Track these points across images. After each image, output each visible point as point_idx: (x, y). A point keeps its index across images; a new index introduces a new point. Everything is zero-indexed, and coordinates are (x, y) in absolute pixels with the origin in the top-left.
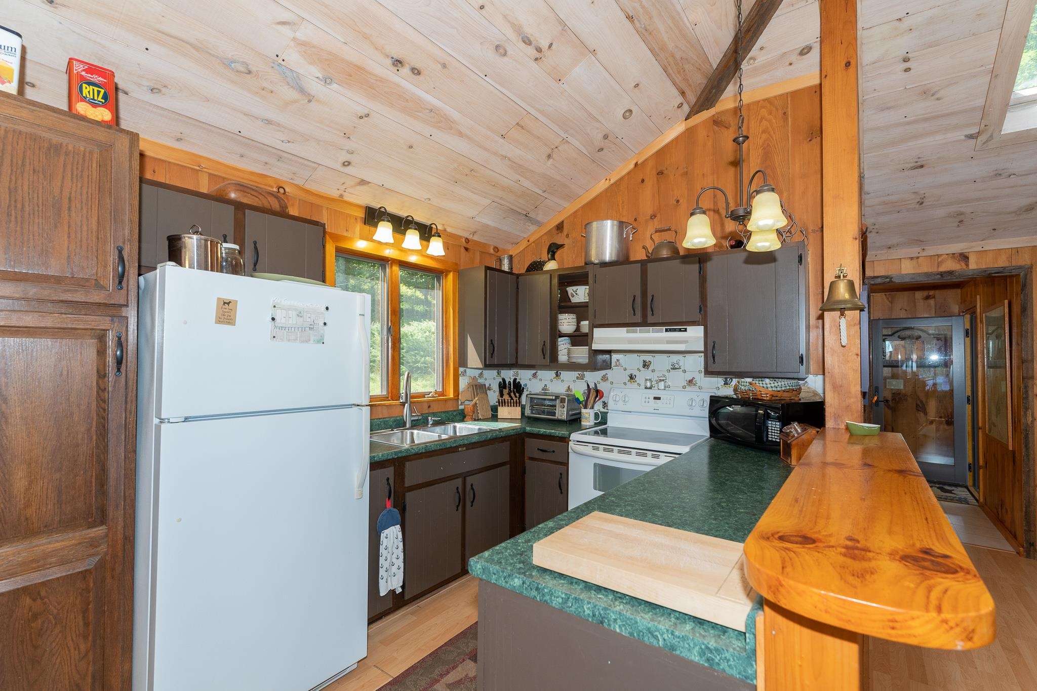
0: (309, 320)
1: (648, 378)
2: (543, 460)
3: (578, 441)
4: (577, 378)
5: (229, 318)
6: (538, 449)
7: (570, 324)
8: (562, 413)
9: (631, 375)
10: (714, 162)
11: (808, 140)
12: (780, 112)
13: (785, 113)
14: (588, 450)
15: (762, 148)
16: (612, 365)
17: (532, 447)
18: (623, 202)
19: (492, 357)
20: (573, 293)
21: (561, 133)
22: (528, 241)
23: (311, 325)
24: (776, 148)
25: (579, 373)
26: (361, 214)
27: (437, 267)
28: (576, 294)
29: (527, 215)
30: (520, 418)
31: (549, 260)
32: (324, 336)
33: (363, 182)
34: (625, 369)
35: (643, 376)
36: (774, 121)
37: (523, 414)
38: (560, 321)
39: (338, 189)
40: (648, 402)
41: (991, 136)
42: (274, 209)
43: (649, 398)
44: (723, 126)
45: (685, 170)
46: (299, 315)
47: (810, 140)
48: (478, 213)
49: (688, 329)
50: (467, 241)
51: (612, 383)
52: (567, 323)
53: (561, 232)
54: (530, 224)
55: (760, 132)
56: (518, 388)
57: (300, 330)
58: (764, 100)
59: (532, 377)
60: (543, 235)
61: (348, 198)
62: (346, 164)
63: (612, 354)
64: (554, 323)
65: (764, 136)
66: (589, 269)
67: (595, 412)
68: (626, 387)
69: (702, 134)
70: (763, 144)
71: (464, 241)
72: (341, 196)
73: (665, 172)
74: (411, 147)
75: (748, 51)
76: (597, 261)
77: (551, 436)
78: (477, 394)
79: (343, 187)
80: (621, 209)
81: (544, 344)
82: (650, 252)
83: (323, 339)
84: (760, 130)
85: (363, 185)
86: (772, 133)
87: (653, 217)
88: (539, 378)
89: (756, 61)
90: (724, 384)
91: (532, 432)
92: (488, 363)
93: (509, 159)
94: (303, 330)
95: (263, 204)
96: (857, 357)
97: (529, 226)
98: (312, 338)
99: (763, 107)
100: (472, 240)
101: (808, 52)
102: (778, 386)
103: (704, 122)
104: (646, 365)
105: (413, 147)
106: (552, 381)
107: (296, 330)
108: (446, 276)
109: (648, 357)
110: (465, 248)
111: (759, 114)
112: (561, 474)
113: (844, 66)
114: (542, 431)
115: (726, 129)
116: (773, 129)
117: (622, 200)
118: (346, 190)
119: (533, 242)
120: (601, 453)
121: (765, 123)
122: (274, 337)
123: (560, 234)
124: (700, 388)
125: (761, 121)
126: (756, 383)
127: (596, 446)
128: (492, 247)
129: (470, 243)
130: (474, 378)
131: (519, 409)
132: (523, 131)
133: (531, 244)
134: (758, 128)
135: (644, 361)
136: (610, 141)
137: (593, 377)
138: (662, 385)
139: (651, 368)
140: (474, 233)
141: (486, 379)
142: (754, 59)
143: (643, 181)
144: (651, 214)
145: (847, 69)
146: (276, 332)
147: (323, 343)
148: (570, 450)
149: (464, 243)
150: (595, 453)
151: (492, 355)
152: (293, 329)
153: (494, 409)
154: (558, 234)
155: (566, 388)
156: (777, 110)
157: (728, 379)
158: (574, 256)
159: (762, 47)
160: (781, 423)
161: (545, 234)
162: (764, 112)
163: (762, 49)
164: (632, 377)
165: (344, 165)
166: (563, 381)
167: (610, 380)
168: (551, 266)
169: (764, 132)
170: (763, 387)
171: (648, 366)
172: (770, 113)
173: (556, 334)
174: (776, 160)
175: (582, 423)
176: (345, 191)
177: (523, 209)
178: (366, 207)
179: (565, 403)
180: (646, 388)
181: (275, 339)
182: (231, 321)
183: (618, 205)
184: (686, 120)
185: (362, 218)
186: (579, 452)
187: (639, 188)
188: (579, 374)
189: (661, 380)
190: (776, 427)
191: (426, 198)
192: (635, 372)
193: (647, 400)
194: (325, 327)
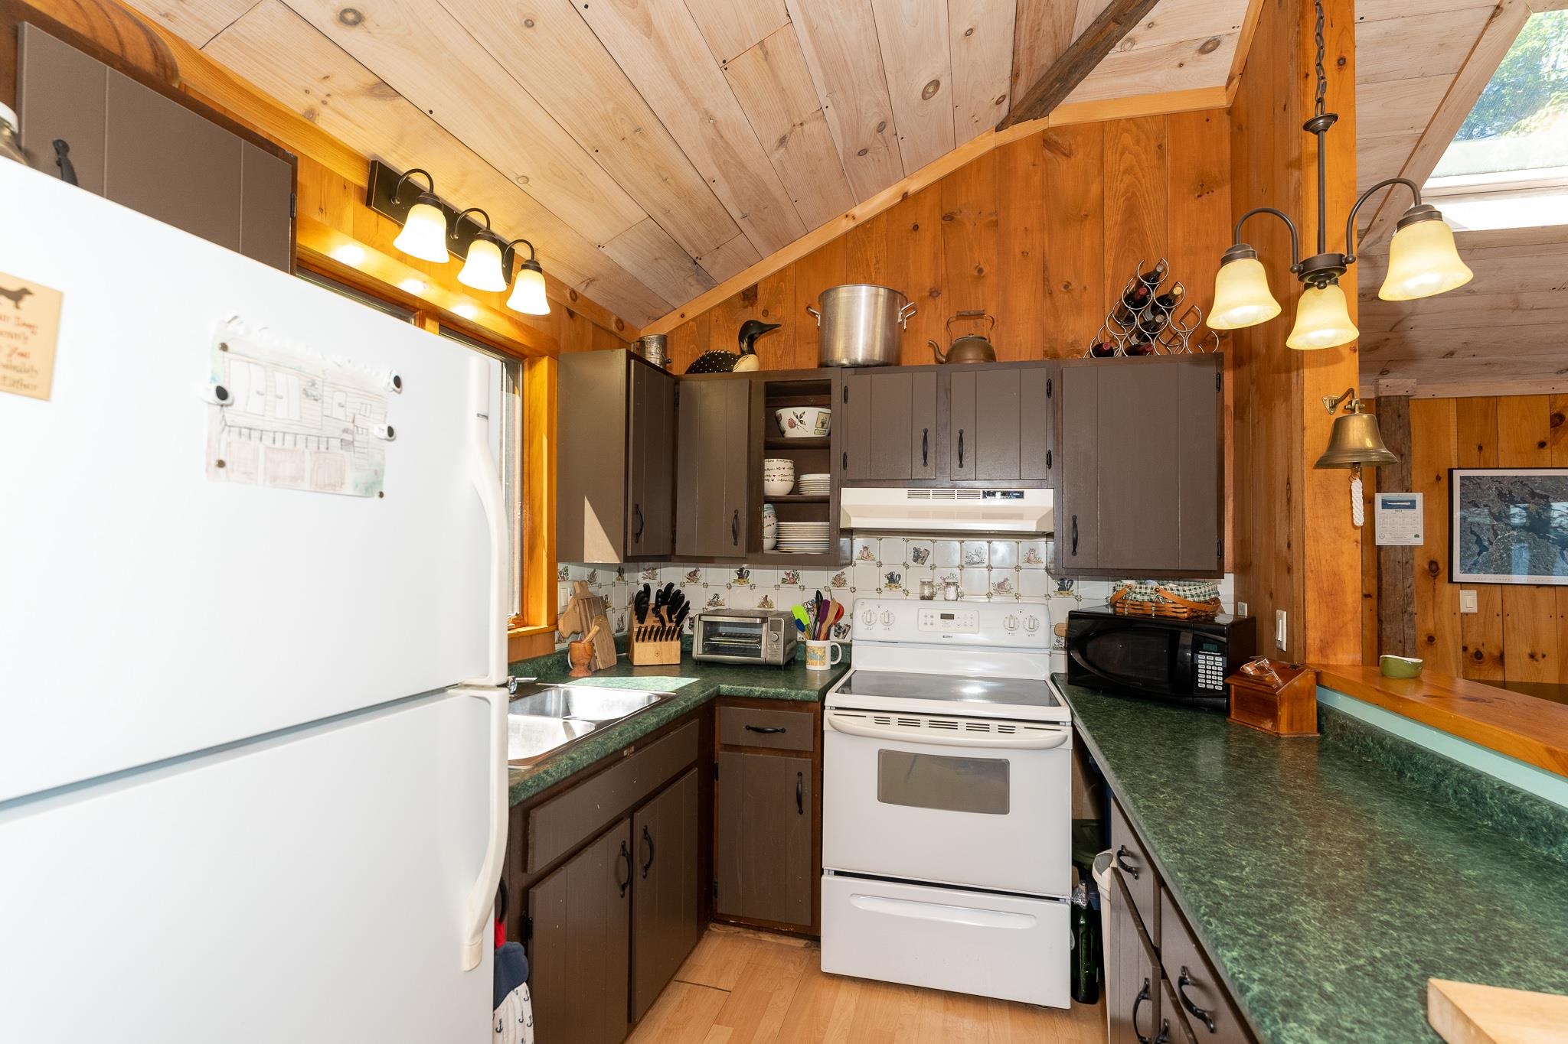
0: (339, 413)
1: (927, 580)
2: (756, 749)
3: (837, 708)
4: (784, 581)
5: (17, 361)
6: (748, 728)
7: (783, 478)
8: (771, 649)
9: (892, 574)
10: (1045, 212)
11: (1196, 195)
12: (1153, 145)
13: (1160, 147)
14: (867, 724)
15: (1124, 198)
16: (854, 558)
17: (731, 725)
18: (877, 262)
19: (637, 542)
20: (795, 419)
21: (822, 93)
22: (683, 316)
23: (345, 431)
24: (1145, 201)
25: (788, 571)
26: (358, 178)
27: (519, 340)
28: (801, 422)
29: (698, 261)
30: (679, 662)
31: (743, 353)
32: (383, 470)
33: (382, 89)
34: (880, 565)
35: (913, 578)
36: (1144, 156)
37: (686, 653)
38: (766, 473)
39: (307, 92)
40: (932, 624)
41: (1381, 237)
42: (131, 60)
43: (932, 617)
44: (1059, 151)
45: (994, 218)
46: (310, 393)
47: (1199, 196)
48: (613, 236)
49: (1025, 493)
50: (573, 293)
51: (853, 590)
52: (778, 476)
53: (752, 306)
54: (693, 282)
55: (1121, 170)
56: (673, 602)
57: (313, 445)
58: (1128, 120)
59: (685, 580)
60: (715, 307)
61: (329, 123)
62: (350, 17)
63: (854, 537)
64: (756, 477)
65: (1127, 179)
66: (830, 374)
67: (833, 644)
68: (882, 596)
69: (1024, 160)
70: (1126, 192)
71: (568, 295)
72: (311, 113)
73: (958, 217)
74: (530, 24)
75: (1132, 23)
76: (845, 362)
77: (778, 700)
78: (592, 619)
79: (320, 90)
80: (873, 274)
81: (736, 517)
82: (944, 353)
83: (380, 482)
84: (1121, 167)
85: (378, 96)
86: (1140, 175)
87: (934, 293)
88: (702, 580)
89: (1135, 47)
90: (1059, 590)
91: (735, 694)
92: (629, 554)
93: (715, 125)
94: (323, 447)
95: (92, 28)
96: (1357, 546)
97: (692, 286)
98: (351, 477)
99: (1125, 130)
100: (583, 296)
101: (1212, 50)
102: (1201, 593)
103: (1028, 140)
104: (919, 557)
105: (537, 24)
106: (729, 587)
107: (301, 445)
108: (532, 365)
109: (923, 543)
110: (568, 310)
111: (1118, 142)
112: (800, 774)
113: (1336, 63)
114: (758, 690)
115: (1064, 157)
116: (1142, 170)
117: (876, 257)
118: (328, 99)
119: (693, 320)
120: (894, 730)
121: (1127, 156)
122: (221, 464)
123: (750, 308)
124: (1017, 596)
125: (1122, 154)
126: (1166, 589)
127: (882, 716)
128: (614, 319)
129: (578, 301)
130: (582, 584)
131: (676, 645)
132: (764, 64)
133: (687, 322)
134: (1117, 164)
135: (916, 550)
136: (884, 138)
137: (816, 580)
138: (951, 593)
139: (929, 561)
140: (590, 281)
141: (600, 586)
142: (1132, 41)
143: (916, 228)
144: (931, 289)
145: (1341, 69)
146: (229, 444)
147: (381, 495)
148: (826, 727)
149: (569, 299)
150: (882, 730)
151: (637, 536)
152: (289, 438)
153: (624, 646)
154: (746, 307)
155: (758, 600)
156: (1148, 138)
157: (1066, 581)
158: (779, 353)
159: (1152, 23)
160: (1225, 658)
161: (719, 305)
162: (1127, 139)
163: (1150, 25)
164: (892, 579)
165: (342, 18)
166: (753, 587)
167: (849, 584)
168: (747, 364)
169: (1127, 171)
170: (1179, 595)
171: (924, 559)
172: (1138, 142)
173: (757, 495)
174: (1146, 221)
175: (809, 667)
176: (324, 103)
177: (694, 246)
178: (374, 163)
179: (780, 630)
180: (923, 598)
181: (222, 470)
182: (26, 378)
183: (868, 265)
184: (997, 130)
185: (361, 188)
186: (850, 731)
187: (908, 239)
188: (788, 574)
189: (948, 584)
190: (1214, 665)
191: (520, 174)
192: (898, 570)
193: (929, 620)
194: (389, 445)
